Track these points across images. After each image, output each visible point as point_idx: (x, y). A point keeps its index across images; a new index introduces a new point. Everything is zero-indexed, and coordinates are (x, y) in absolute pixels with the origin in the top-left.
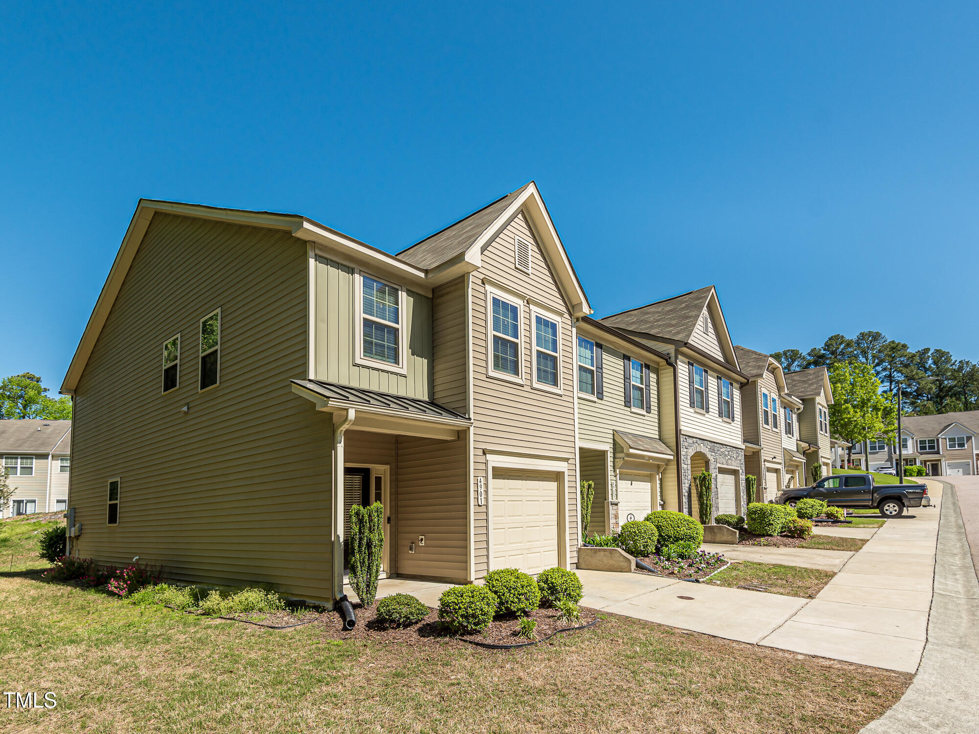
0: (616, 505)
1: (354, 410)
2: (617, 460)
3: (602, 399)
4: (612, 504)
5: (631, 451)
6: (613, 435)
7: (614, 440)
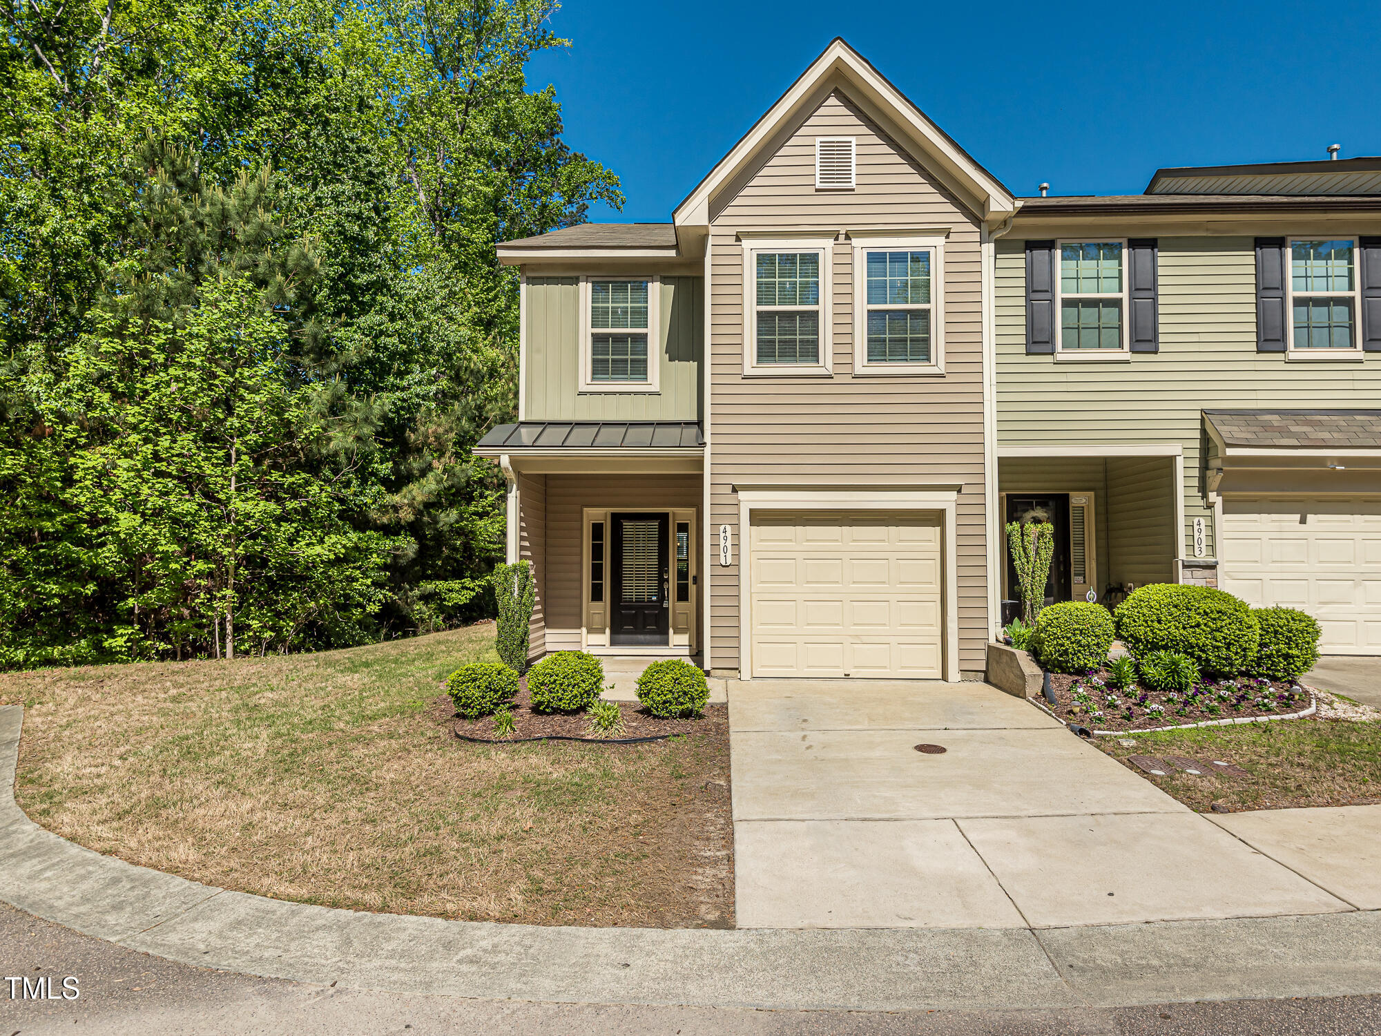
0: (1212, 567)
1: (507, 456)
2: (1209, 473)
3: (1156, 352)
4: (1185, 567)
5: (1230, 452)
6: (1203, 420)
7: (1204, 431)
